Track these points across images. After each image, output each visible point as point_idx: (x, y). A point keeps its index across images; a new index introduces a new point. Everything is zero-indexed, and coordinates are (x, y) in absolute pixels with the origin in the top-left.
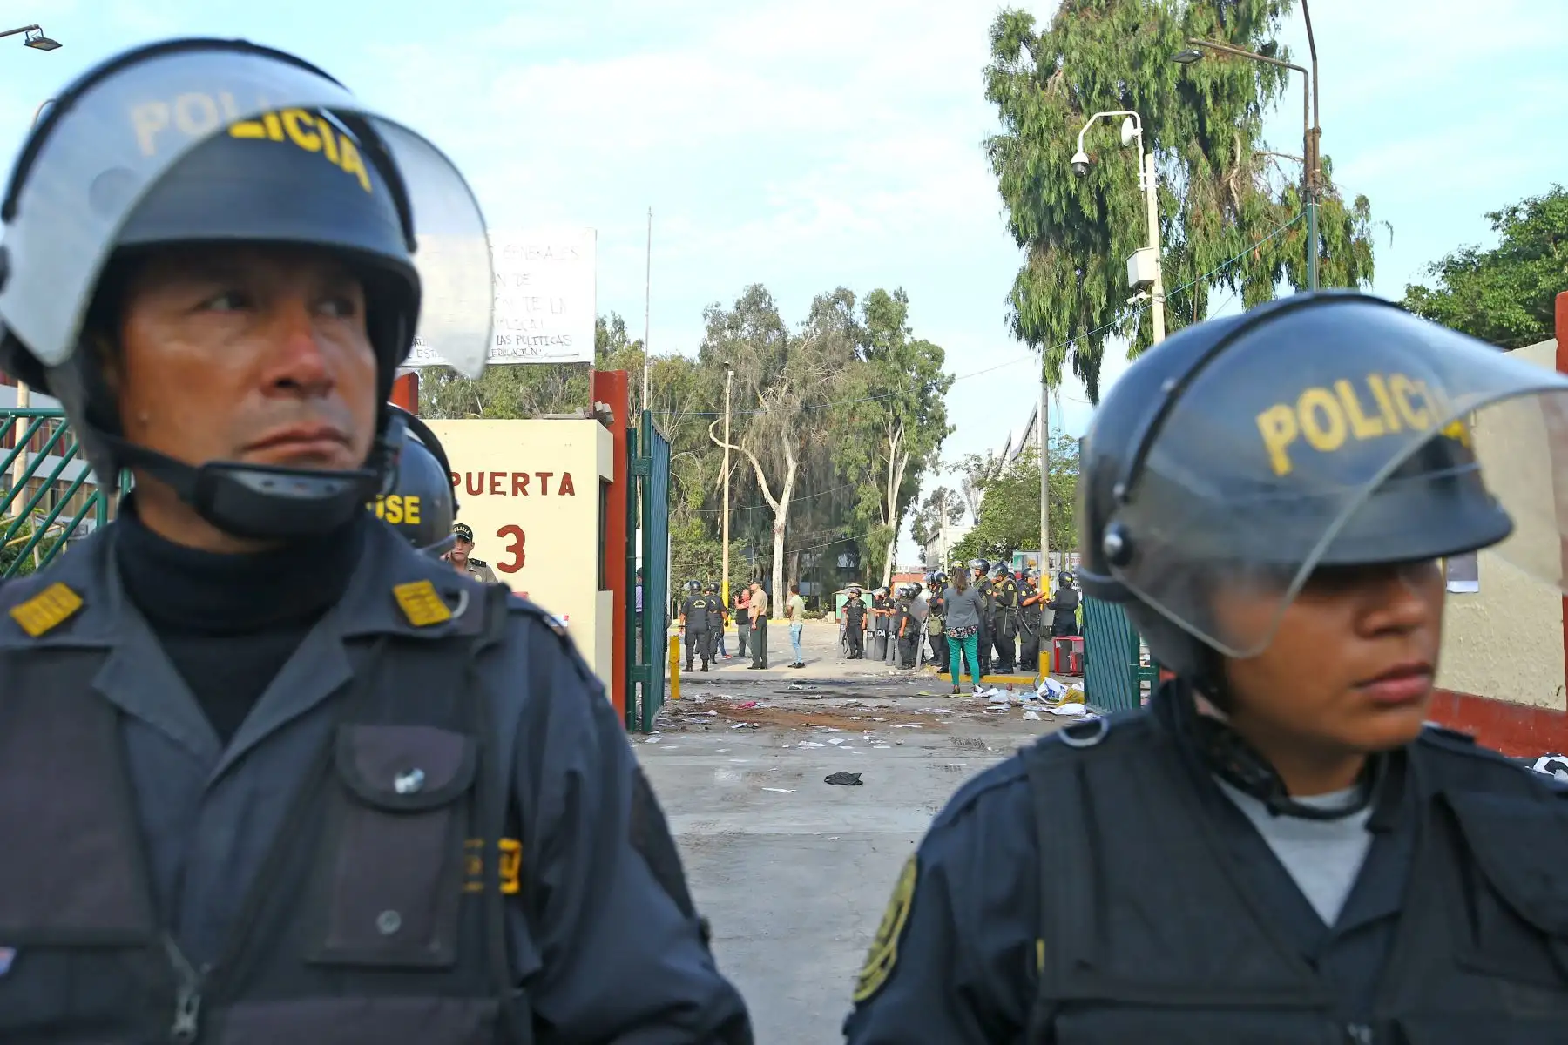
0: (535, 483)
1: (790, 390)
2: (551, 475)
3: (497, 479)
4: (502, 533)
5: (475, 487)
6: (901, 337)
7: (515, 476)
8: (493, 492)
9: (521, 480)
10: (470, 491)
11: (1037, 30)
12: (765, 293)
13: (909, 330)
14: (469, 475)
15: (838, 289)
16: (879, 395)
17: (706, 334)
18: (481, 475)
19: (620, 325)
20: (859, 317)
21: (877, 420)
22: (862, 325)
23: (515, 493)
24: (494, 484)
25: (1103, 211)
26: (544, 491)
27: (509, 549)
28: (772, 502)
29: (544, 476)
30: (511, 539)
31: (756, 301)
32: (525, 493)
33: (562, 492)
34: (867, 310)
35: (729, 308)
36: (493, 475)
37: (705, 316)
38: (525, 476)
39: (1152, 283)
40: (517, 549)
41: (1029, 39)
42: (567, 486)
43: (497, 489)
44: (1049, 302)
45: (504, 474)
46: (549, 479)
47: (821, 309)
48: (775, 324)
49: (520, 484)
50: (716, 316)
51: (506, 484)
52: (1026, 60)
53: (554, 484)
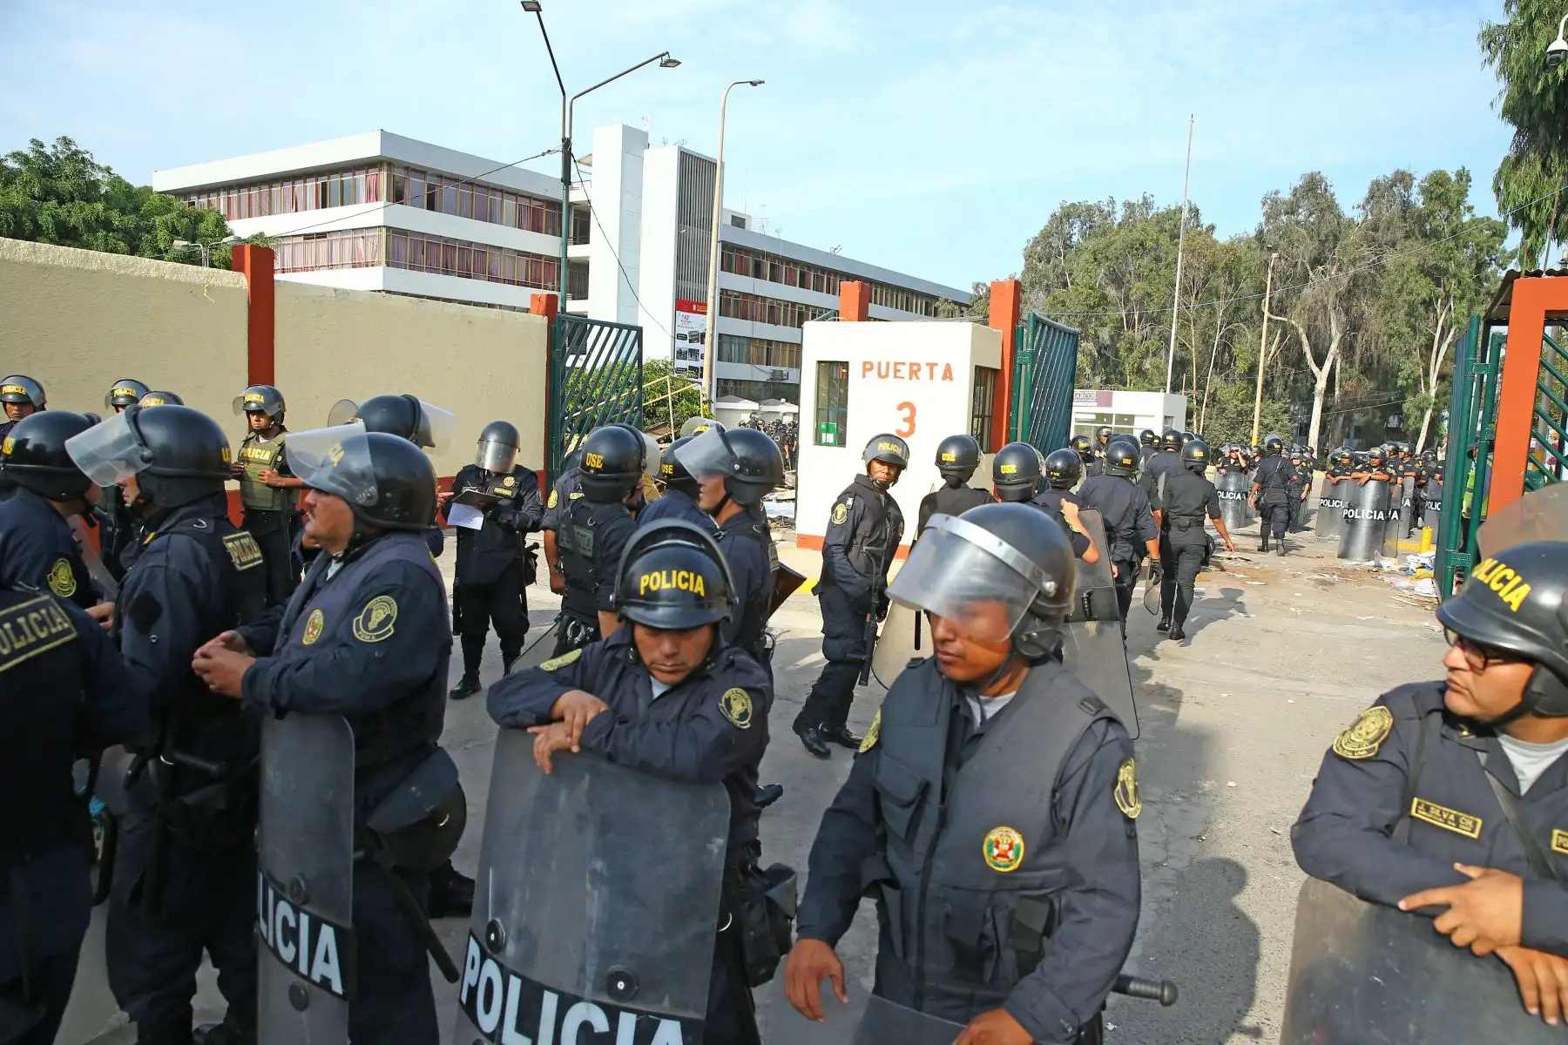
0: (925, 371)
1: (1340, 269)
2: (936, 364)
3: (899, 367)
4: (900, 407)
5: (883, 373)
6: (1459, 216)
7: (912, 365)
8: (895, 377)
9: (915, 368)
10: (880, 375)
12: (1322, 180)
13: (1470, 209)
14: (880, 364)
15: (1397, 173)
16: (1435, 274)
17: (1263, 220)
18: (888, 364)
19: (1195, 212)
20: (1417, 199)
21: (1424, 295)
22: (1420, 205)
23: (911, 378)
24: (896, 371)
26: (931, 377)
27: (905, 420)
28: (1315, 369)
29: (932, 366)
30: (906, 412)
31: (1313, 187)
32: (918, 378)
33: (944, 378)
34: (1424, 191)
35: (1286, 195)
36: (896, 364)
37: (1264, 204)
38: (918, 365)
40: (910, 420)
42: (948, 374)
43: (899, 374)
45: (904, 364)
46: (935, 369)
47: (1378, 192)
48: (1331, 206)
49: (914, 371)
50: (1275, 202)
51: (905, 371)
53: (939, 371)
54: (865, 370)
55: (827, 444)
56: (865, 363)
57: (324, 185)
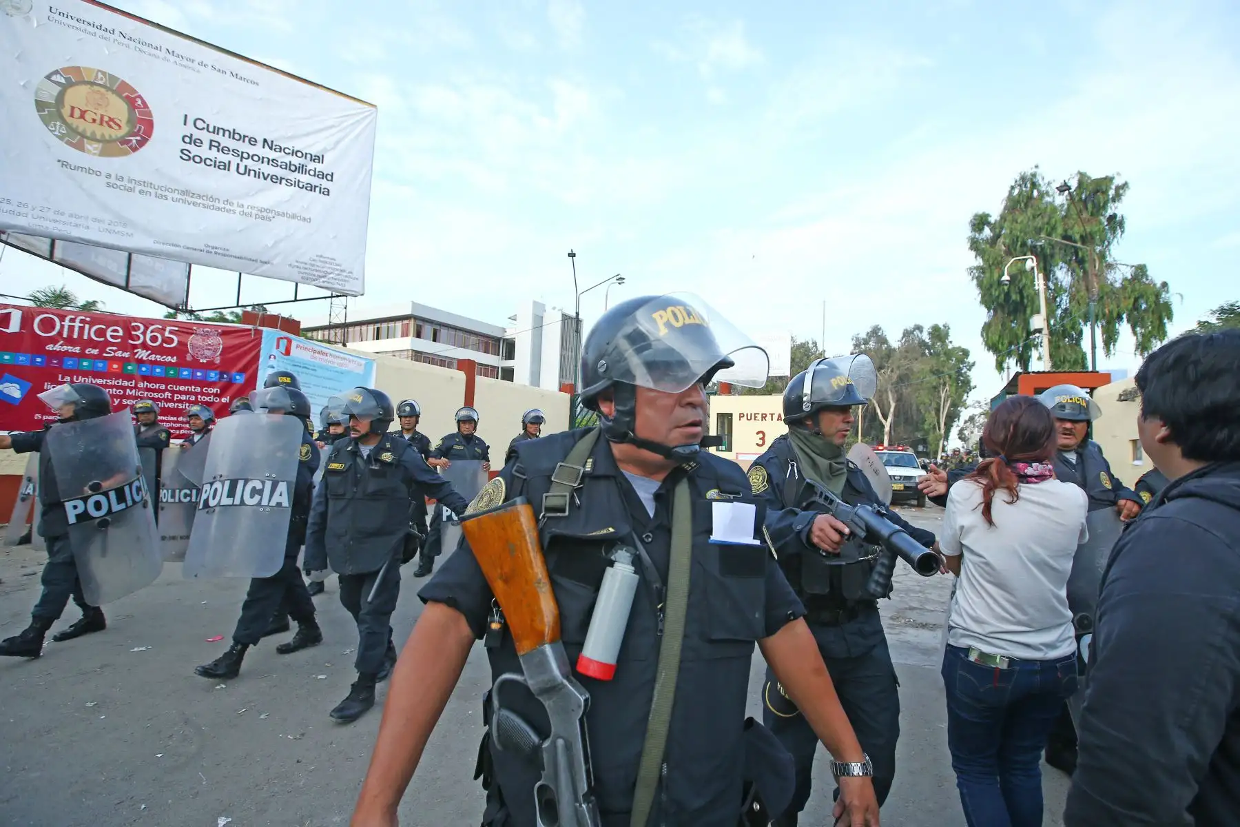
0: (769, 417)
1: (892, 371)
4: (758, 433)
5: (749, 418)
6: (947, 346)
7: (763, 414)
8: (755, 420)
10: (748, 419)
11: (992, 220)
12: (880, 329)
13: (951, 342)
14: (747, 414)
15: (915, 325)
16: (937, 372)
17: (853, 348)
18: (751, 414)
19: (815, 344)
20: (925, 337)
21: (934, 384)
22: (927, 340)
23: (762, 420)
24: (755, 417)
25: (1022, 297)
26: (772, 420)
27: (760, 439)
28: (883, 421)
29: (772, 415)
30: (761, 435)
31: (875, 332)
32: (766, 420)
33: (778, 420)
34: (929, 333)
35: (863, 335)
36: (755, 414)
37: (853, 339)
39: (1042, 329)
40: (763, 439)
41: (989, 224)
44: (997, 338)
45: (759, 414)
46: (774, 415)
47: (907, 334)
48: (885, 341)
49: (764, 417)
50: (857, 339)
51: (759, 417)
52: (987, 232)
53: (775, 417)
54: (740, 417)
55: (722, 451)
56: (740, 414)
57: (378, 328)
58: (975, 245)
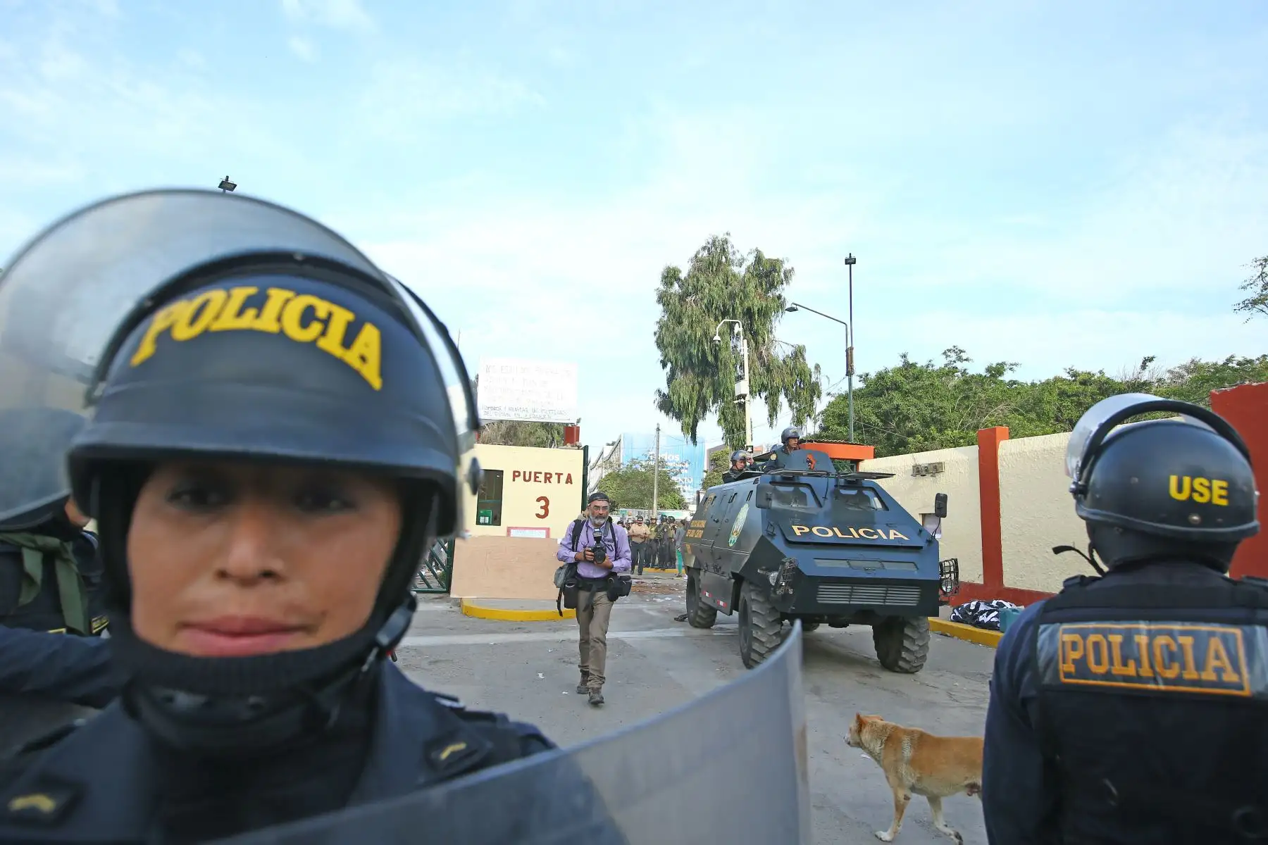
0: (555, 478)
2: (562, 474)
3: (538, 475)
4: (539, 500)
5: (527, 478)
7: (546, 474)
8: (535, 481)
9: (548, 476)
10: (525, 480)
11: (683, 275)
14: (525, 472)
18: (530, 473)
23: (545, 482)
24: (536, 477)
25: (716, 357)
26: (559, 482)
27: (542, 507)
29: (559, 475)
30: (543, 503)
32: (550, 482)
33: (567, 483)
36: (536, 473)
38: (550, 474)
39: (746, 395)
40: (545, 508)
41: (678, 280)
42: (569, 480)
43: (537, 479)
45: (541, 473)
46: (561, 476)
49: (548, 478)
51: (542, 477)
52: (676, 287)
53: (564, 478)
54: (514, 476)
55: (485, 524)
56: (514, 472)
58: (663, 299)
